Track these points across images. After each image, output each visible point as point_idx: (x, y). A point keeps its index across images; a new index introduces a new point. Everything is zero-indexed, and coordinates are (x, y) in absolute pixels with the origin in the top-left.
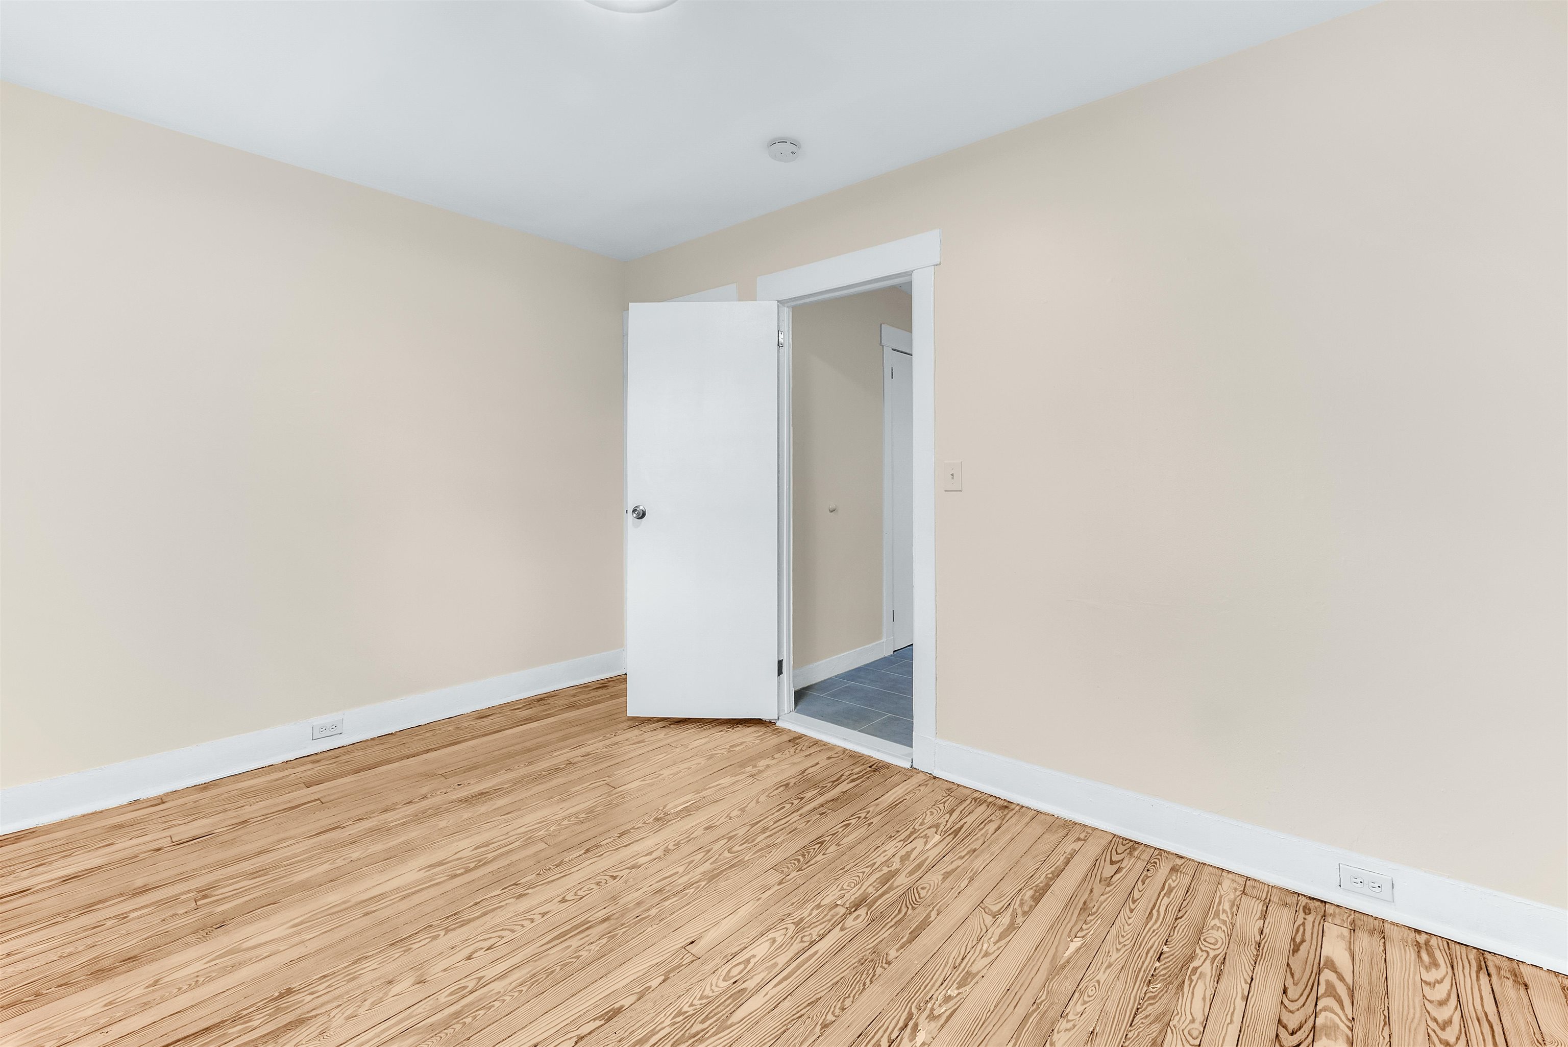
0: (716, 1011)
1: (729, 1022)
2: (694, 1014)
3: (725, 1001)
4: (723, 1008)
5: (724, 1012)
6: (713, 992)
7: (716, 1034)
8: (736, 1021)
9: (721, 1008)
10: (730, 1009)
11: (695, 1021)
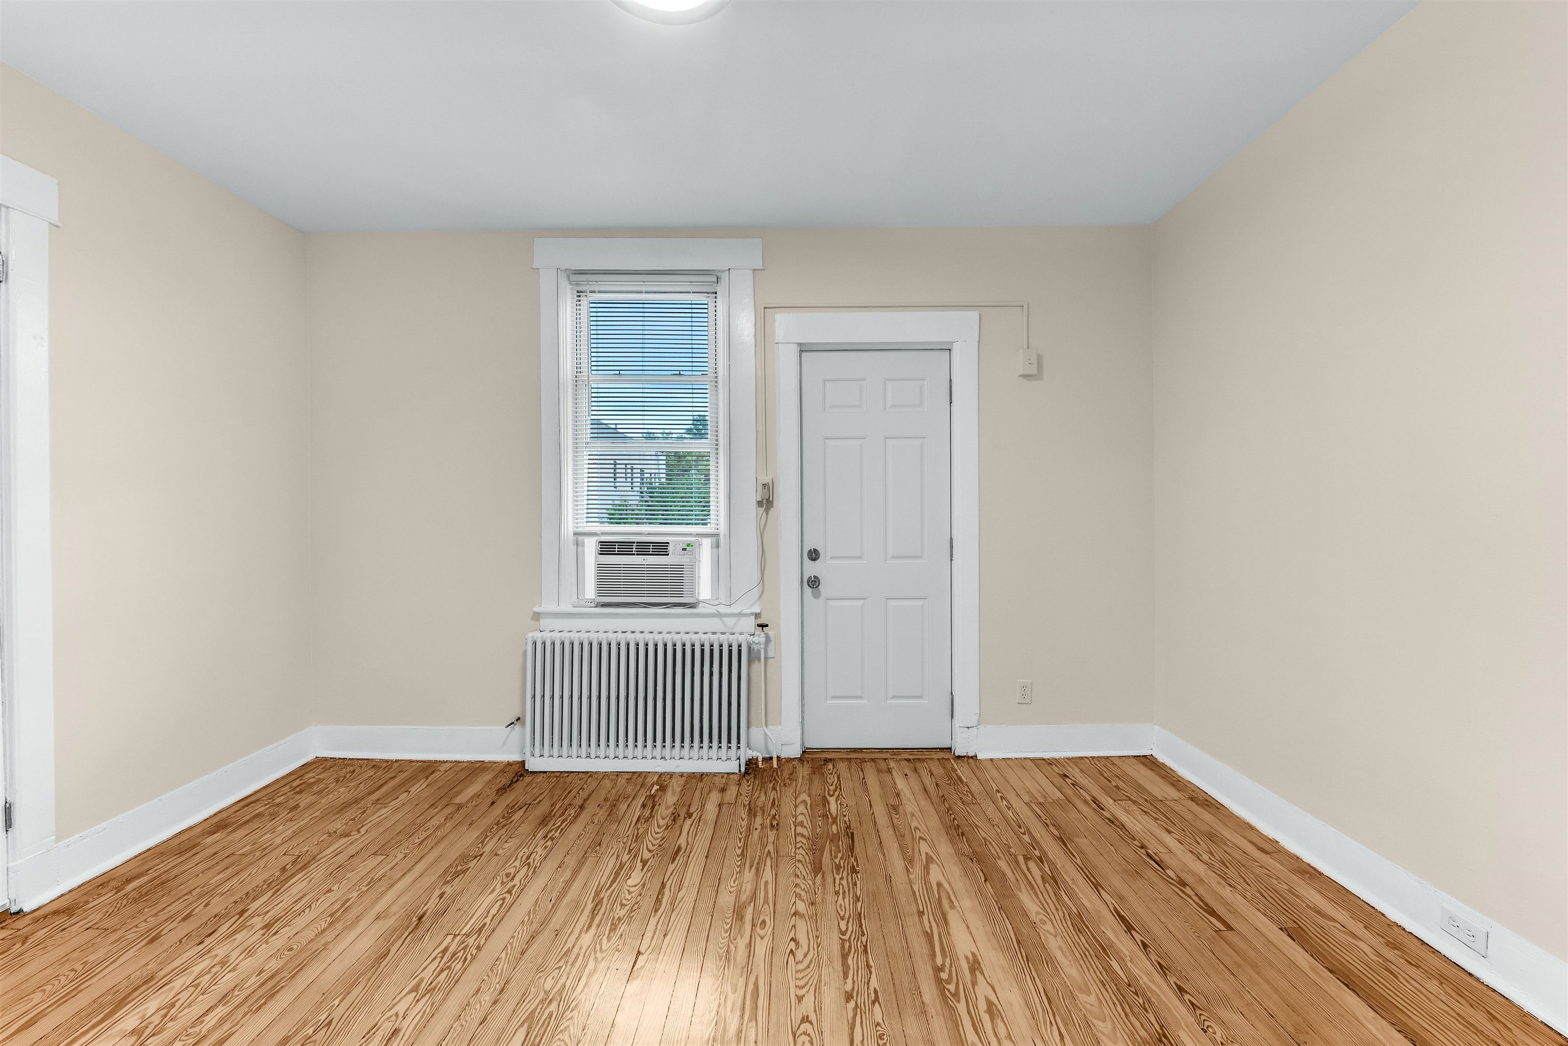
0: (545, 1026)
1: (526, 1025)
2: (563, 1014)
3: (542, 1039)
4: (540, 1033)
5: (537, 1030)
6: (559, 1039)
7: (532, 1011)
8: (520, 1030)
9: (542, 1031)
10: (531, 1035)
11: (558, 1010)
